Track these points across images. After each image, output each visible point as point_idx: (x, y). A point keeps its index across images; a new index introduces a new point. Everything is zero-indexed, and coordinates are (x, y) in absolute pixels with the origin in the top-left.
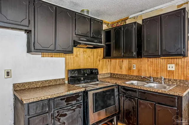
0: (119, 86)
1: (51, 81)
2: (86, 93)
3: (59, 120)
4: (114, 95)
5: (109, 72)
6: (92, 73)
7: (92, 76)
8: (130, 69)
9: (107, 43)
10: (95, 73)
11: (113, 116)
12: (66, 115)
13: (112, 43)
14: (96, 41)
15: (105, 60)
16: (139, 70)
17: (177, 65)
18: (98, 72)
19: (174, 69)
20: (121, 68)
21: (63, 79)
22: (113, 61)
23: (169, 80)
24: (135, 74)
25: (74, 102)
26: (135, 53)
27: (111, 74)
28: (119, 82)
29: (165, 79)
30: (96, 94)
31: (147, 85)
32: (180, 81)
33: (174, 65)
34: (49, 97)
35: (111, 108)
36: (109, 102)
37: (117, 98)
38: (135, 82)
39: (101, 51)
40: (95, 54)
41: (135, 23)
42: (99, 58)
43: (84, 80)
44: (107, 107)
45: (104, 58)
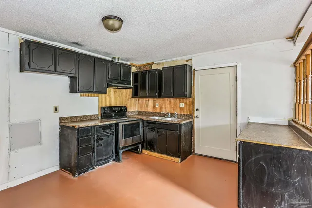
0: (143, 120)
1: (87, 116)
2: (117, 124)
3: (98, 142)
4: (139, 127)
5: (137, 110)
6: (121, 110)
7: (122, 113)
8: (154, 107)
9: (135, 84)
10: (124, 110)
11: (139, 143)
12: (102, 139)
13: (140, 84)
14: (125, 83)
15: (133, 99)
16: (161, 108)
17: (185, 103)
18: (126, 110)
19: (183, 107)
20: (147, 106)
21: (97, 115)
22: (141, 100)
23: (181, 115)
24: (158, 111)
25: (108, 131)
26: (156, 94)
27: (139, 112)
28: (144, 118)
29: (178, 114)
30: (125, 125)
31: (166, 119)
32: (187, 115)
33: (183, 104)
34: (92, 125)
35: (137, 137)
36: (135, 132)
37: (141, 130)
38: (157, 118)
39: (130, 91)
40: (124, 94)
41: (157, 70)
42: (128, 97)
43: (115, 116)
44: (134, 136)
45: (132, 97)
